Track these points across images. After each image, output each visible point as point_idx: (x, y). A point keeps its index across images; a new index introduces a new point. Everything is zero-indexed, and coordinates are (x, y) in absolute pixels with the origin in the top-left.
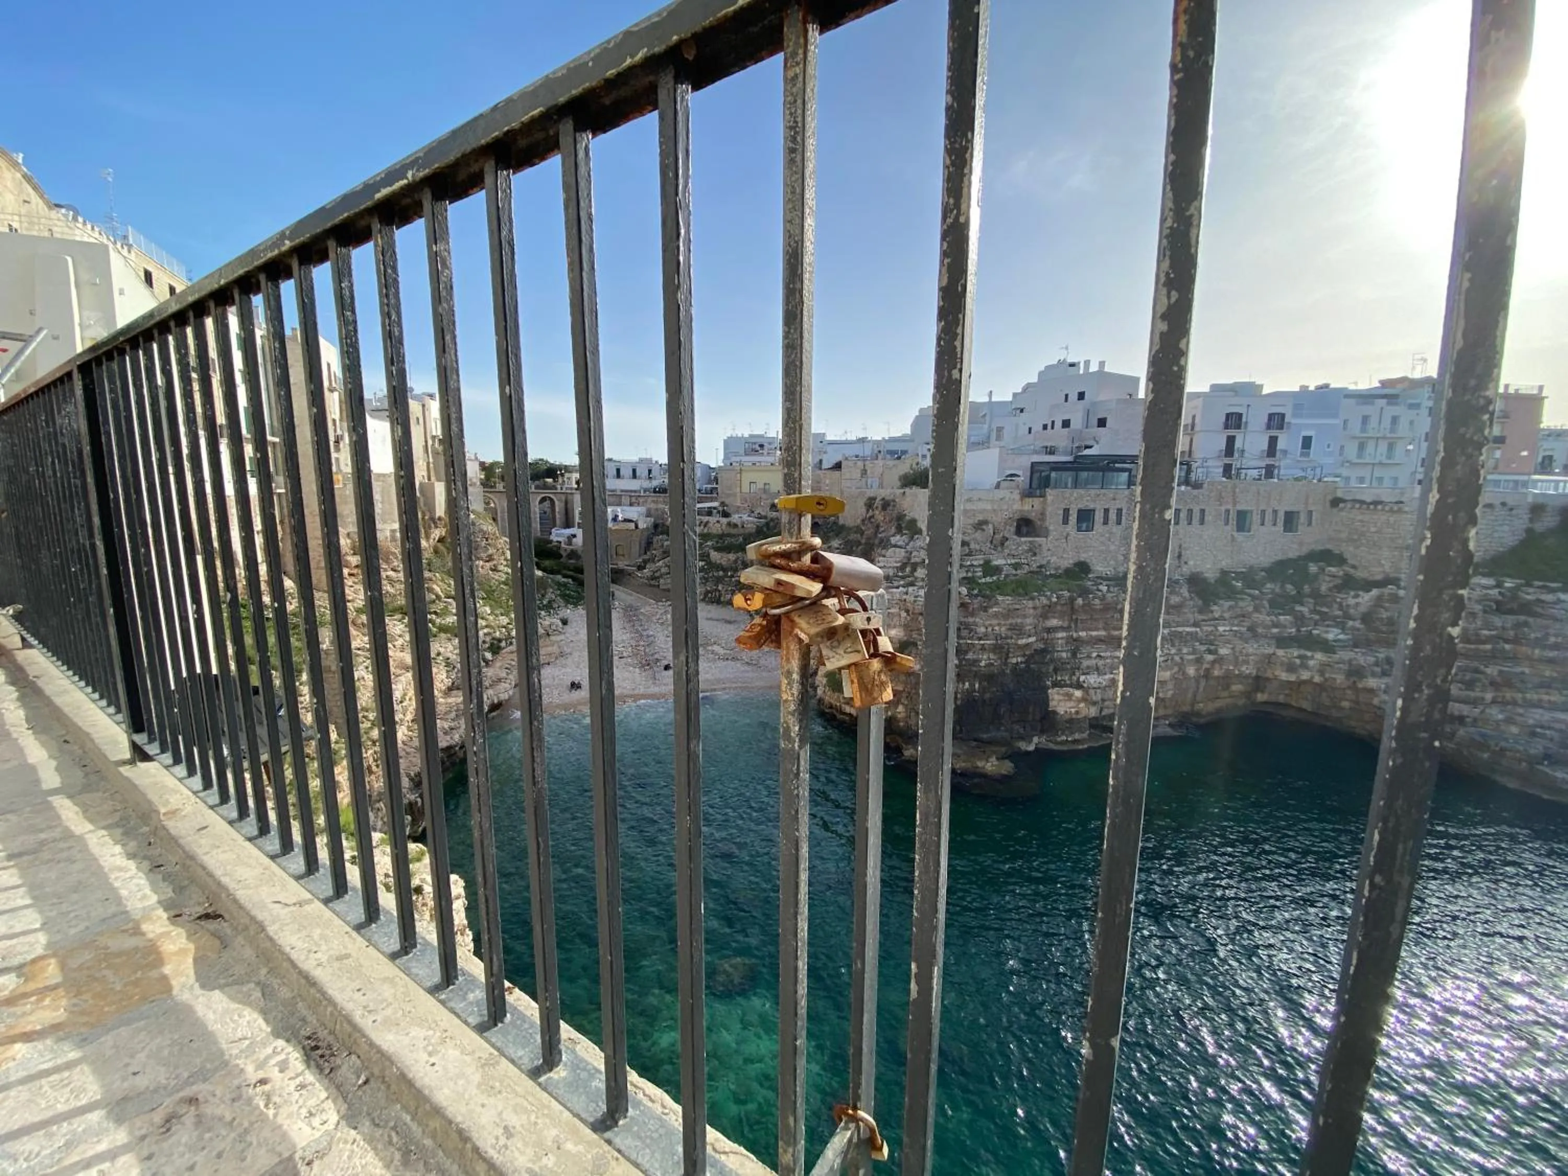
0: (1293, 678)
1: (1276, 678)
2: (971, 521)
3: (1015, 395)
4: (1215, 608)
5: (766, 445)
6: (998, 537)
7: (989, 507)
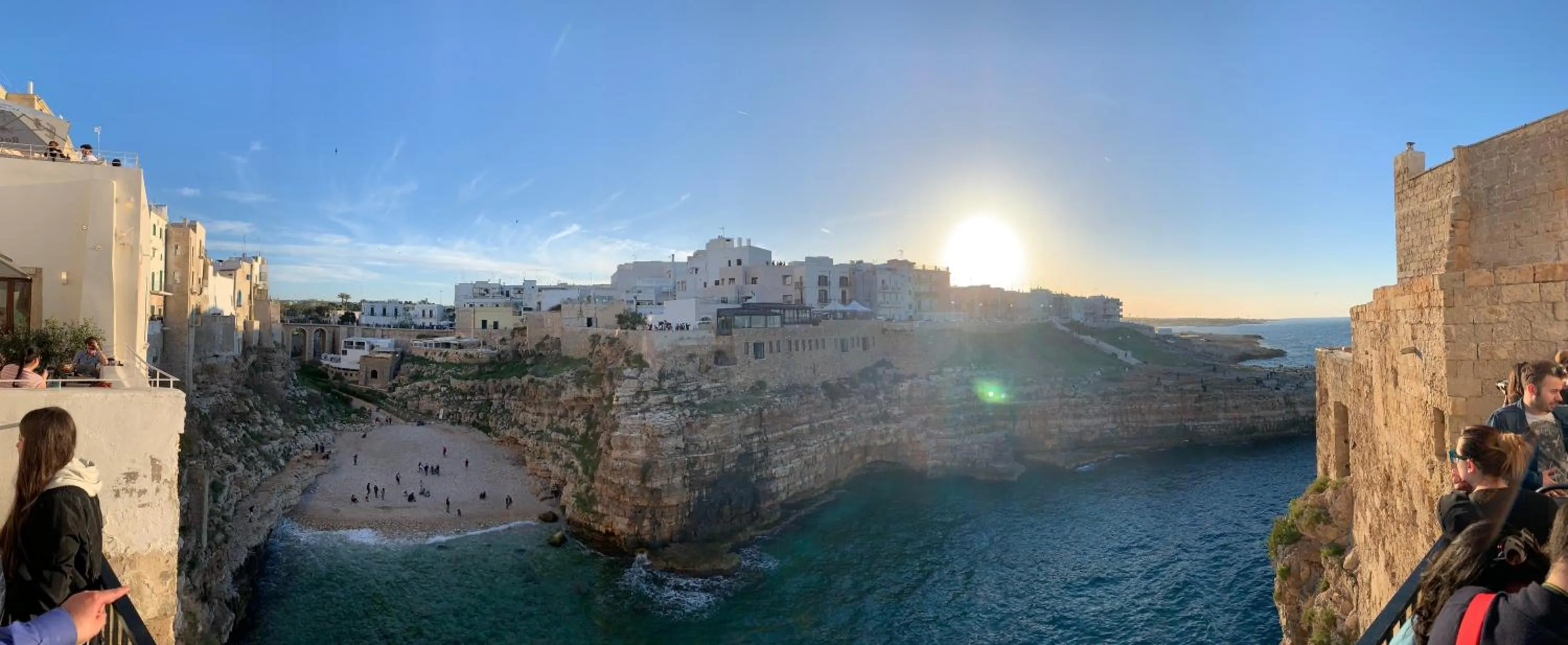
0: (883, 443)
1: (875, 445)
2: (684, 355)
3: (689, 258)
4: (839, 404)
5: (491, 291)
6: (704, 366)
7: (695, 343)
